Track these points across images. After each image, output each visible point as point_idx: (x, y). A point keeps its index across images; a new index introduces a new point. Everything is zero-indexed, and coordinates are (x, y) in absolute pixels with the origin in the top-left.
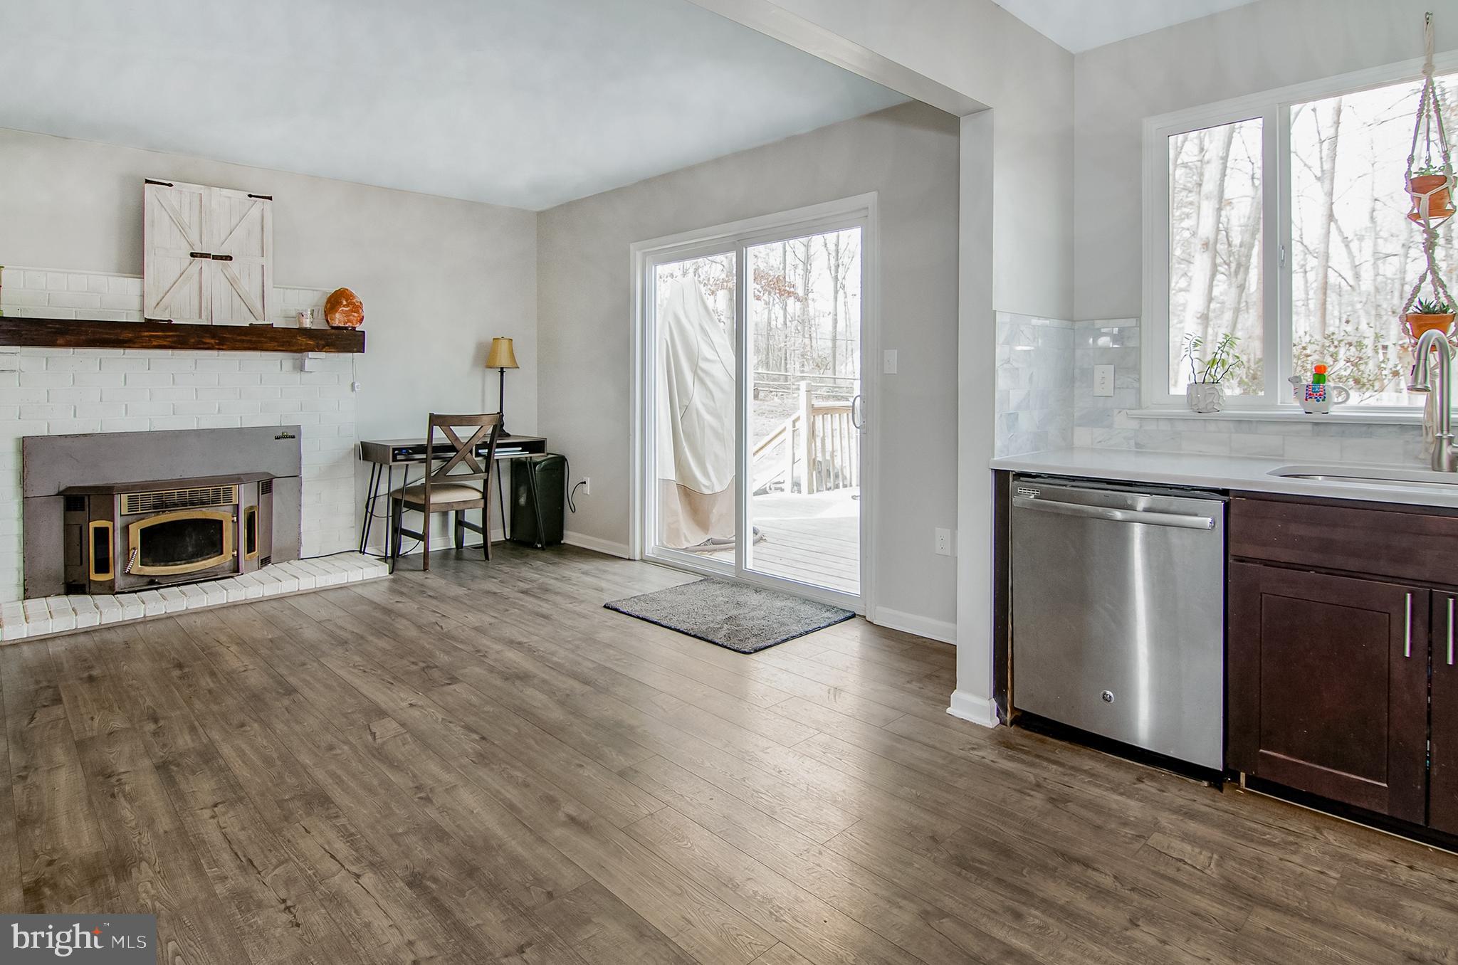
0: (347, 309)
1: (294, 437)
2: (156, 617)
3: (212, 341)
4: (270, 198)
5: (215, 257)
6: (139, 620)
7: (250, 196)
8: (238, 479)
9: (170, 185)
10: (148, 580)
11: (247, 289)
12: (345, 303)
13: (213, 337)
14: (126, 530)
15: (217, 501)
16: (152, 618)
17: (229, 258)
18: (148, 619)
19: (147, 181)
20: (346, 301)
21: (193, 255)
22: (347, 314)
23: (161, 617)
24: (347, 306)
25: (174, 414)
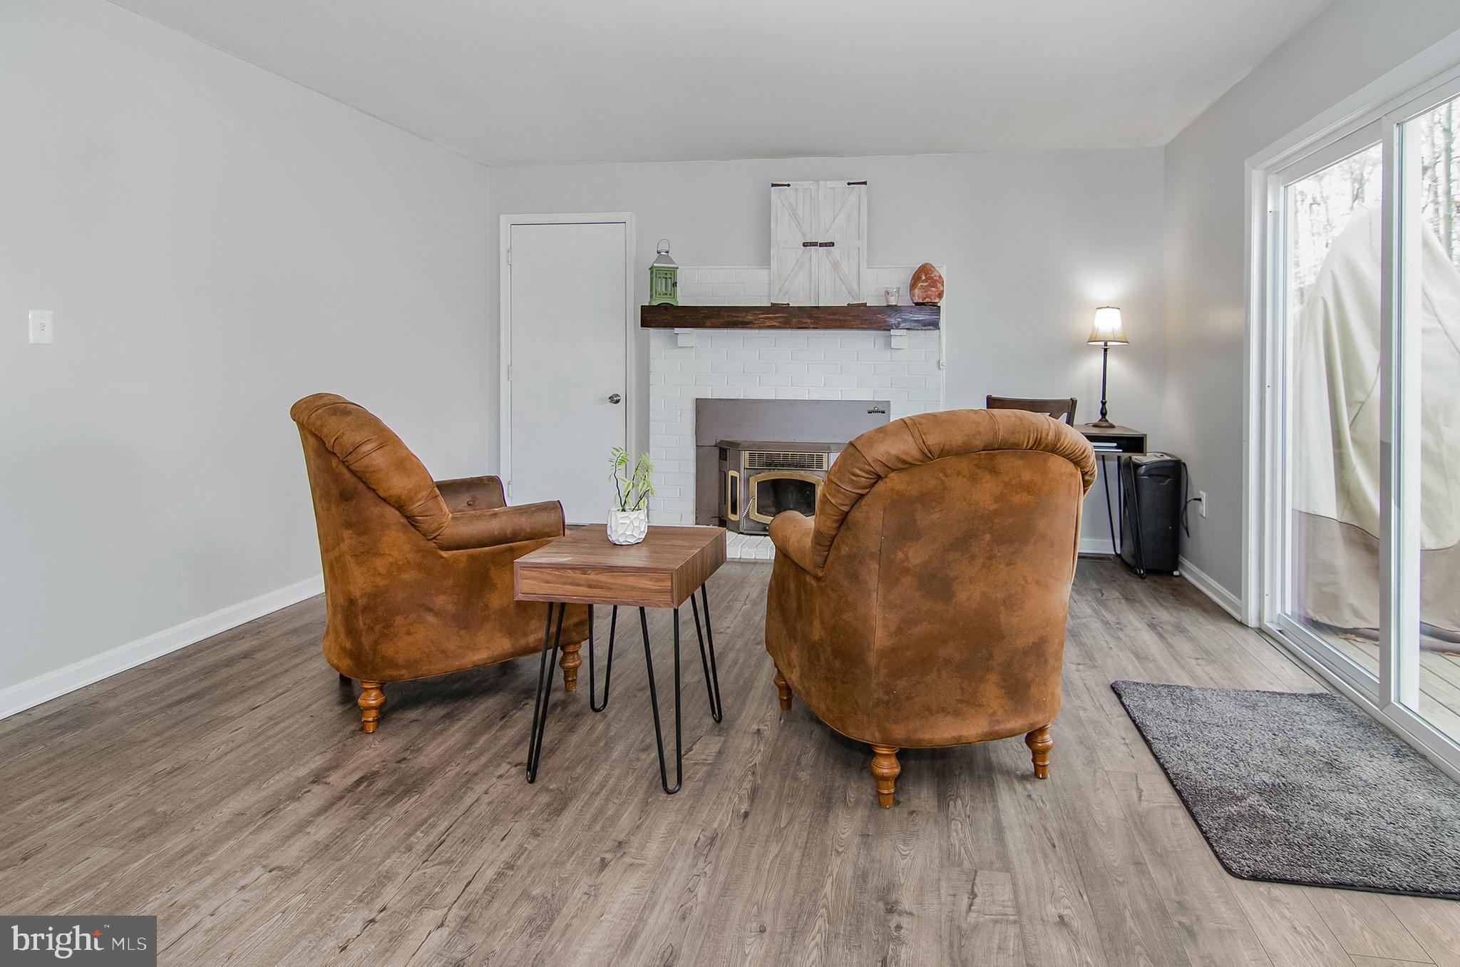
0: (926, 284)
1: (883, 412)
2: (747, 561)
3: (809, 321)
4: (865, 183)
5: (821, 245)
6: (736, 560)
7: (849, 184)
8: (827, 448)
9: (789, 185)
10: (762, 526)
11: (846, 272)
12: (924, 278)
13: (810, 317)
14: (747, 481)
15: (810, 466)
16: (744, 561)
17: (832, 244)
18: (741, 560)
19: (773, 185)
20: (926, 276)
21: (805, 245)
22: (925, 289)
23: (750, 561)
24: (926, 281)
25: (792, 385)
